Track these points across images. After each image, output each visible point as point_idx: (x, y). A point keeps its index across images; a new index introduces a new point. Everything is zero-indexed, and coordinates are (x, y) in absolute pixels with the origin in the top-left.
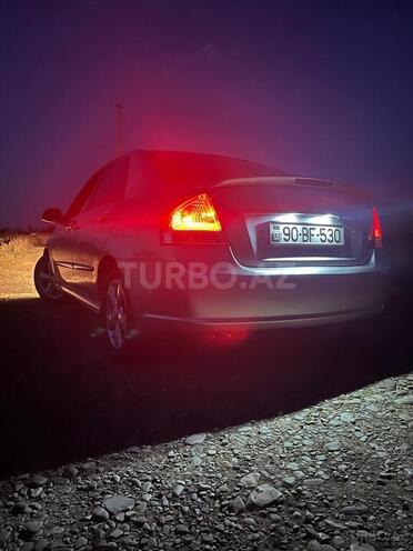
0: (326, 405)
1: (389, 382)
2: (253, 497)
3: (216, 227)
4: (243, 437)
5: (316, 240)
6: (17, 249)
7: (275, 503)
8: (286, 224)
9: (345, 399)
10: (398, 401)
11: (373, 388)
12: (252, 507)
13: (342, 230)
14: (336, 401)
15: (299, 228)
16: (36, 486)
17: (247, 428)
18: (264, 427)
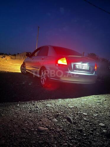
0: (82, 98)
1: (94, 96)
2: (70, 107)
3: (66, 64)
4: (67, 100)
5: (84, 68)
6: (7, 59)
7: (73, 108)
8: (79, 65)
9: (86, 97)
10: (95, 99)
11: (91, 96)
12: (69, 108)
13: (89, 67)
14: (84, 97)
15: (81, 66)
16: (36, 102)
17: (68, 99)
18: (71, 99)
